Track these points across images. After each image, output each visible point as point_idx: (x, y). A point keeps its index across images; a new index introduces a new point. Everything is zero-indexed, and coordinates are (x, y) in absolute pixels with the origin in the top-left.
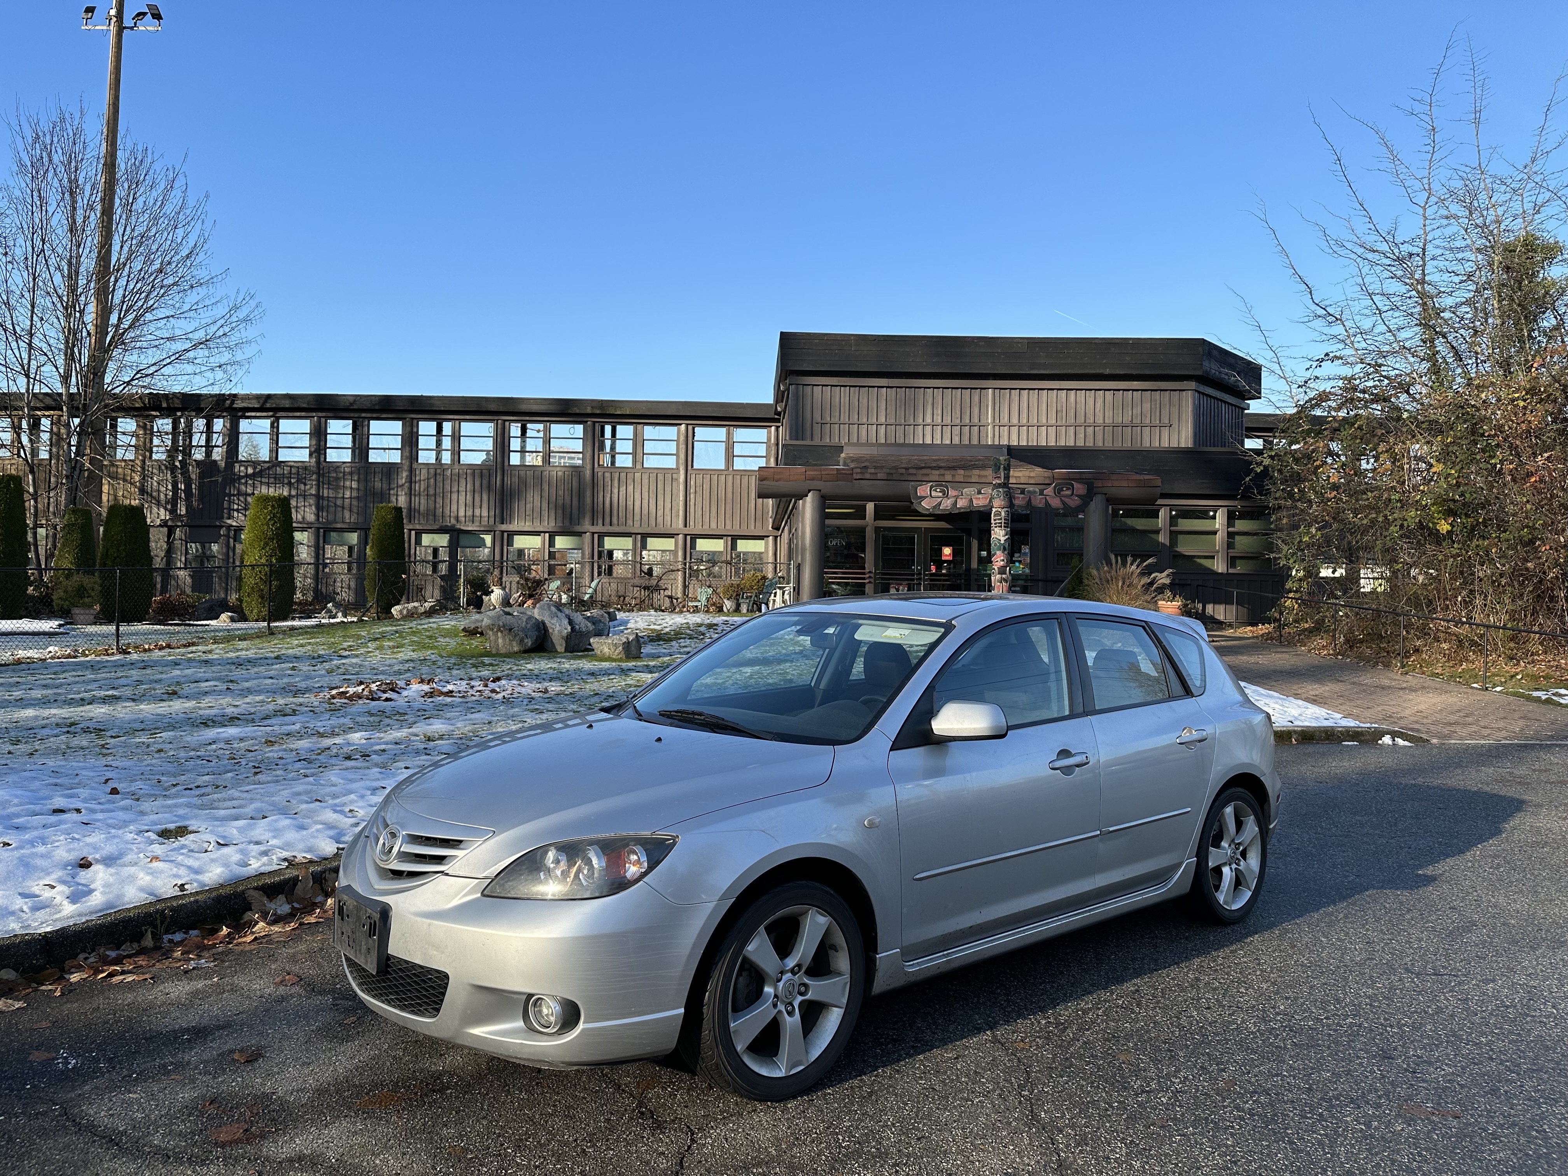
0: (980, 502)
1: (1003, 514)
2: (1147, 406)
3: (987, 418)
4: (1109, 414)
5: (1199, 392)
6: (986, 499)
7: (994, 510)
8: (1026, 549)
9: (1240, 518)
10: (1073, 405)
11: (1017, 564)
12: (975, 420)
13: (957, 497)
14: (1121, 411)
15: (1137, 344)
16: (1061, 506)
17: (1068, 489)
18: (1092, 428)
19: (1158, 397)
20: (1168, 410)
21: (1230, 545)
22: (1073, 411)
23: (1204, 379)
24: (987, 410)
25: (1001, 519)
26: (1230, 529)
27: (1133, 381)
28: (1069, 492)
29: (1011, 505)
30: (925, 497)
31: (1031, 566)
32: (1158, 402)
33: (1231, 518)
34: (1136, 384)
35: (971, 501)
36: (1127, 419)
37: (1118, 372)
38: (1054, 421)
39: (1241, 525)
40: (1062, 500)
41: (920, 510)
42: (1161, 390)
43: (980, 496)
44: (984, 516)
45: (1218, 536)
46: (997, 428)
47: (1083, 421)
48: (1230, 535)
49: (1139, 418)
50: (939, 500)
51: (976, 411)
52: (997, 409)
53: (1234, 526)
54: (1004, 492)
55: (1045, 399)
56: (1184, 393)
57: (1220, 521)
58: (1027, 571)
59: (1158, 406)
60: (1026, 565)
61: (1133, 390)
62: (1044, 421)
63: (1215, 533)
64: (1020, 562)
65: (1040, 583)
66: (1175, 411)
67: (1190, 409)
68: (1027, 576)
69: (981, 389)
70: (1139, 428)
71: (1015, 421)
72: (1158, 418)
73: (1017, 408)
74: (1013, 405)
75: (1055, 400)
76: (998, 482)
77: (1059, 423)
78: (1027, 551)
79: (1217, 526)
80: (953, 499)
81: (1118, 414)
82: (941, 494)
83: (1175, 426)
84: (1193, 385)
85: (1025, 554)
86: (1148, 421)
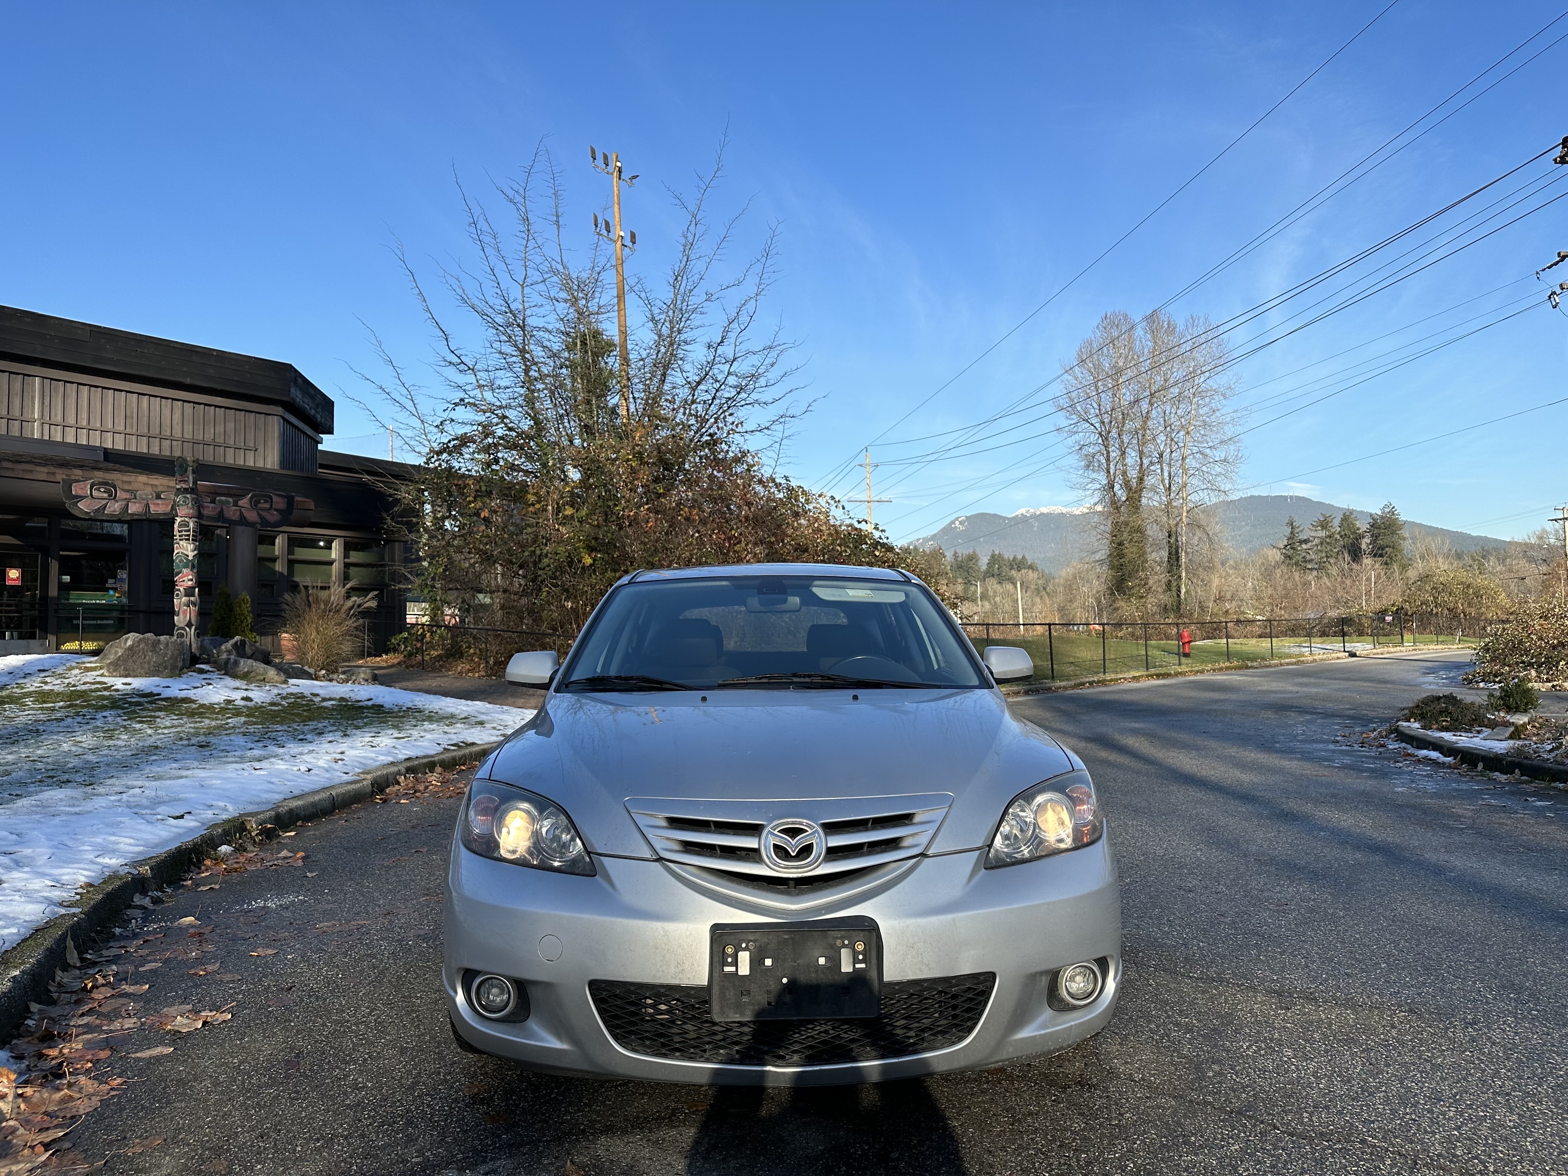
0: (159, 508)
1: (191, 525)
2: (231, 426)
3: (33, 412)
4: (188, 428)
5: (284, 419)
6: (168, 505)
7: (178, 520)
8: (123, 575)
9: (356, 549)
10: (146, 413)
11: (111, 592)
12: (16, 413)
13: (128, 501)
14: (202, 427)
15: (222, 356)
16: (259, 521)
17: (266, 502)
18: (168, 442)
19: (243, 418)
20: (253, 433)
21: (346, 578)
22: (146, 419)
23: (290, 407)
24: (33, 403)
25: (189, 531)
26: (346, 560)
27: (216, 396)
28: (267, 506)
29: (200, 516)
30: (82, 498)
31: (130, 594)
32: (243, 423)
33: (348, 548)
34: (218, 400)
35: (147, 505)
36: (209, 437)
37: (199, 383)
38: (122, 428)
39: (355, 557)
40: (259, 514)
41: (76, 513)
42: (246, 411)
43: (159, 502)
44: (166, 524)
45: (335, 567)
46: (46, 427)
47: (158, 432)
48: (347, 566)
49: (222, 437)
50: (104, 502)
51: (17, 402)
52: (47, 403)
53: (349, 558)
54: (193, 499)
55: (111, 400)
56: (270, 417)
57: (335, 552)
58: (124, 600)
59: (243, 427)
60: (123, 593)
61: (216, 406)
62: (110, 426)
63: (331, 563)
64: (115, 589)
65: (141, 616)
66: (260, 435)
67: (276, 435)
68: (123, 606)
69: (25, 375)
70: (222, 448)
71: (71, 420)
72: (242, 440)
73: (74, 406)
74: (68, 401)
75: (123, 404)
76: (184, 486)
77: (128, 431)
78: (125, 576)
79: (333, 556)
80: (124, 503)
81: (199, 429)
82: (106, 495)
83: (261, 450)
84: (279, 410)
85: (122, 580)
86: (232, 442)
